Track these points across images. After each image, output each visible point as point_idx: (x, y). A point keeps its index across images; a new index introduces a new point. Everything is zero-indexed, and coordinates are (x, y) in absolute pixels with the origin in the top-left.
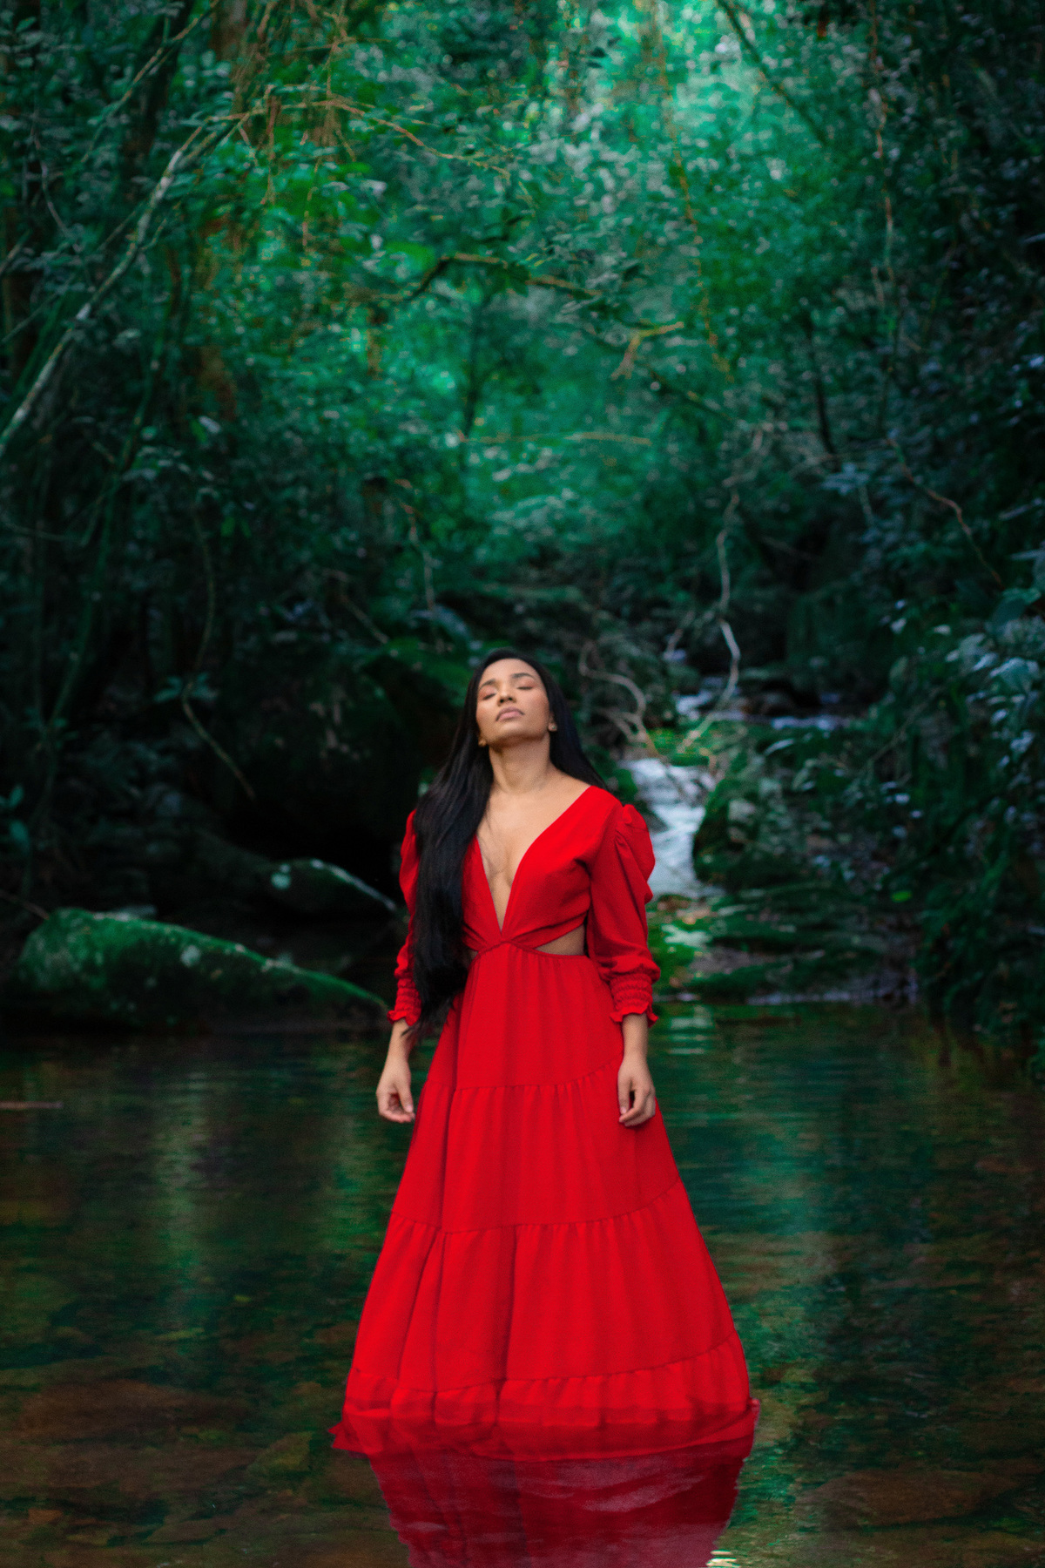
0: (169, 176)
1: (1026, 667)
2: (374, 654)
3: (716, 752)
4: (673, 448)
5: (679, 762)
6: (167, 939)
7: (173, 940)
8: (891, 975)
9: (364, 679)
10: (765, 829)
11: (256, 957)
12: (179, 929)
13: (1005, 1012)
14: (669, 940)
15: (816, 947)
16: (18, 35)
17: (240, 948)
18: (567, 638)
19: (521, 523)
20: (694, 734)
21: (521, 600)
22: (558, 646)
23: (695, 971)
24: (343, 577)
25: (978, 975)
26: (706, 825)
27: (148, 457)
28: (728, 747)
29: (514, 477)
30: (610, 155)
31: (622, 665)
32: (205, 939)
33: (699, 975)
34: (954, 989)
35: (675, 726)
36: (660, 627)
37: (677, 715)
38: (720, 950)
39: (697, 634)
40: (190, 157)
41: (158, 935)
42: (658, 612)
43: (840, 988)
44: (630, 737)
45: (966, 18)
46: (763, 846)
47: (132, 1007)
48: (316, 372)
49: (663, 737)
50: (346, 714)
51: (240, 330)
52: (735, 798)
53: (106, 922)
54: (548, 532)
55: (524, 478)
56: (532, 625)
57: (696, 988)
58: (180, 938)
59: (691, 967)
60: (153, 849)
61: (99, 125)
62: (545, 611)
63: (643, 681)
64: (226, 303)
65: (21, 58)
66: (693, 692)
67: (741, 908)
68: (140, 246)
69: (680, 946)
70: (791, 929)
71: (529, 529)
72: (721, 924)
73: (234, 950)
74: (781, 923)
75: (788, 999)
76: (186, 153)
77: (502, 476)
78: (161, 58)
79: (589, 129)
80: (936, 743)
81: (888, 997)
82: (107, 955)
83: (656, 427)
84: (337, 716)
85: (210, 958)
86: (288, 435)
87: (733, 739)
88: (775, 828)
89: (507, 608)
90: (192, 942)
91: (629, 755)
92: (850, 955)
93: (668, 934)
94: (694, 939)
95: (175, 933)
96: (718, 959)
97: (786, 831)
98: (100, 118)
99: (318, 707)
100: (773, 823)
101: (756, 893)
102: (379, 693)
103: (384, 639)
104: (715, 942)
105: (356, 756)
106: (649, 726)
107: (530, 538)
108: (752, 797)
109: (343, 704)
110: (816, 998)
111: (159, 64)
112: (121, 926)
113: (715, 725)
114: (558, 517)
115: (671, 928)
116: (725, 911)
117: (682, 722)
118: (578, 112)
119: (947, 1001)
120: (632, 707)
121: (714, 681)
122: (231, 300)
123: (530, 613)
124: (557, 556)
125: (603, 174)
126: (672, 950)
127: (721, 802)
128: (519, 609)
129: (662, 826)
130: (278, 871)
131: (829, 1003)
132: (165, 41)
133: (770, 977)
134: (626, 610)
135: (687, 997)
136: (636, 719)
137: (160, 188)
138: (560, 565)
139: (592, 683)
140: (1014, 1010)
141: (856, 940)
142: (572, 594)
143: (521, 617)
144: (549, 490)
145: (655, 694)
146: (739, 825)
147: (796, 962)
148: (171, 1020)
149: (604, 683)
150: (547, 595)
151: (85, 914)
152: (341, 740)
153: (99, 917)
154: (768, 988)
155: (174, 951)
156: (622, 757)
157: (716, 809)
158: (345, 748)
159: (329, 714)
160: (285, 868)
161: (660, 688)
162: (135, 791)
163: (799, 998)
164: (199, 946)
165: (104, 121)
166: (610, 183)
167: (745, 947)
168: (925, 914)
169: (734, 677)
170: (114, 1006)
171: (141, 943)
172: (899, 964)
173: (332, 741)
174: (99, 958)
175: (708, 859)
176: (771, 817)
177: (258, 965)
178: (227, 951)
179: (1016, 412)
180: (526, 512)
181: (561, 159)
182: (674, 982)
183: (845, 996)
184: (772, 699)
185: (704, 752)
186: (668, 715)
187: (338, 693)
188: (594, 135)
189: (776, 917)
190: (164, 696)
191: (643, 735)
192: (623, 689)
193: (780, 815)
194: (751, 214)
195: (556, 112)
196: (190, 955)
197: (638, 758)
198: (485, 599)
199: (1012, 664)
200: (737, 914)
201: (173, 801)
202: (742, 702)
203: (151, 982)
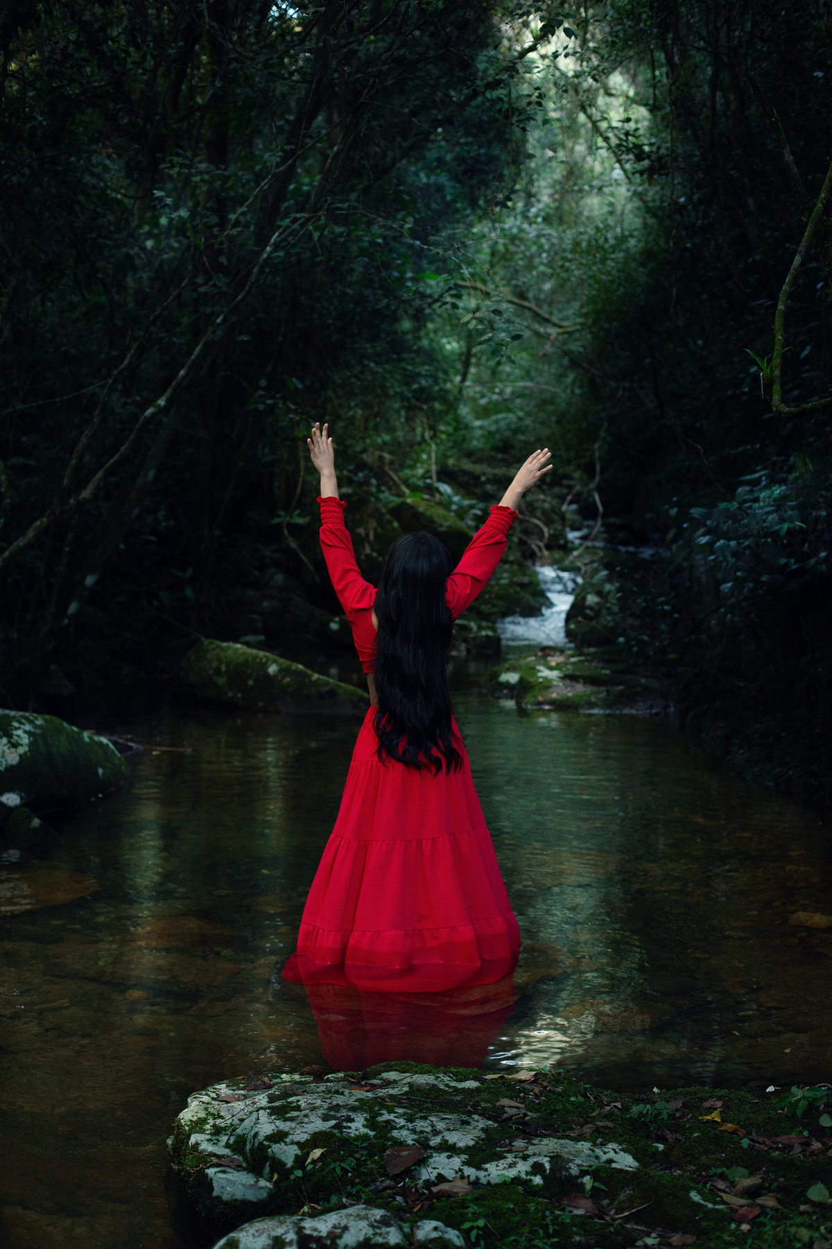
0: (271, 246)
1: (729, 545)
2: (398, 500)
3: (585, 565)
4: (577, 391)
5: (563, 570)
6: (261, 659)
7: (264, 660)
8: (661, 702)
9: (388, 517)
10: (604, 612)
11: (310, 672)
12: (267, 654)
13: (718, 728)
14: (540, 674)
15: (620, 684)
16: (194, 164)
17: (300, 667)
19: (493, 428)
20: (575, 553)
21: (484, 474)
23: (553, 693)
24: (387, 456)
25: (706, 706)
26: (573, 606)
27: (261, 396)
28: (592, 562)
29: (490, 402)
30: (548, 231)
31: (538, 514)
32: (281, 660)
33: (554, 695)
34: (692, 713)
35: (566, 548)
36: (565, 491)
37: (567, 541)
38: (568, 682)
39: (585, 495)
40: (283, 236)
41: (256, 657)
42: (565, 482)
43: (631, 708)
44: (539, 554)
45: (733, 172)
46: (603, 621)
47: (239, 695)
48: (373, 347)
49: (558, 554)
50: (376, 535)
51: (330, 321)
52: (590, 593)
53: (228, 648)
54: (508, 433)
55: (496, 403)
56: (489, 487)
57: (552, 702)
58: (268, 659)
59: (551, 690)
60: (266, 604)
63: (548, 523)
64: (323, 306)
65: (195, 176)
66: (578, 529)
67: (582, 658)
68: (253, 284)
69: (545, 678)
70: (608, 672)
71: (498, 431)
72: (570, 667)
73: (297, 668)
74: (602, 668)
75: (602, 712)
76: (280, 235)
77: (483, 401)
78: (270, 179)
79: (536, 216)
80: (702, 569)
81: (657, 714)
82: (228, 666)
83: (569, 380)
84: (371, 537)
85: (283, 671)
87: (595, 558)
88: (610, 612)
89: (477, 478)
90: (275, 661)
91: (538, 564)
92: (638, 689)
93: (539, 671)
94: (553, 675)
95: (266, 657)
96: (566, 686)
97: (616, 614)
99: (361, 531)
100: (609, 609)
101: (592, 650)
102: (396, 524)
103: (407, 491)
104: (565, 677)
105: (380, 559)
106: (548, 547)
107: (498, 436)
108: (599, 593)
109: (375, 529)
110: (618, 712)
111: (268, 184)
112: (237, 650)
113: (587, 548)
114: (513, 426)
115: (541, 668)
116: (573, 660)
117: (570, 545)
118: (533, 206)
119: (689, 718)
120: (541, 538)
121: (591, 523)
122: (326, 304)
123: (488, 481)
124: (513, 447)
125: (543, 240)
126: (541, 680)
127: (582, 594)
128: (483, 479)
129: (551, 605)
130: (333, 621)
131: (625, 715)
132: (273, 171)
133: (593, 699)
135: (547, 707)
136: (541, 544)
137: (266, 253)
138: (513, 452)
140: (723, 728)
141: (643, 681)
143: (484, 483)
144: (509, 410)
146: (590, 608)
147: (608, 691)
148: (261, 705)
149: (528, 522)
150: (500, 471)
151: (218, 643)
152: (373, 550)
153: (225, 644)
154: (591, 705)
155: (265, 666)
156: (534, 564)
157: (579, 598)
158: (375, 554)
159: (367, 535)
160: (337, 619)
161: (559, 526)
162: (257, 573)
163: (608, 712)
164: (279, 665)
166: (546, 247)
167: (581, 681)
168: (680, 669)
169: (599, 522)
170: (230, 694)
171: (247, 660)
172: (664, 696)
173: (368, 550)
174: (223, 668)
175: (572, 626)
176: (609, 605)
177: (310, 676)
178: (294, 668)
179: (745, 393)
180: (497, 422)
181: (521, 230)
182: (540, 698)
183: (634, 712)
184: (621, 535)
185: (579, 564)
186: (562, 542)
187: (373, 524)
188: (539, 220)
189: (601, 665)
190: (276, 520)
191: (546, 553)
192: (537, 526)
193: (613, 604)
194: (614, 272)
196: (272, 669)
197: (543, 565)
198: (465, 472)
199: (721, 542)
200: (579, 661)
201: (279, 578)
202: (605, 536)
203: (251, 682)
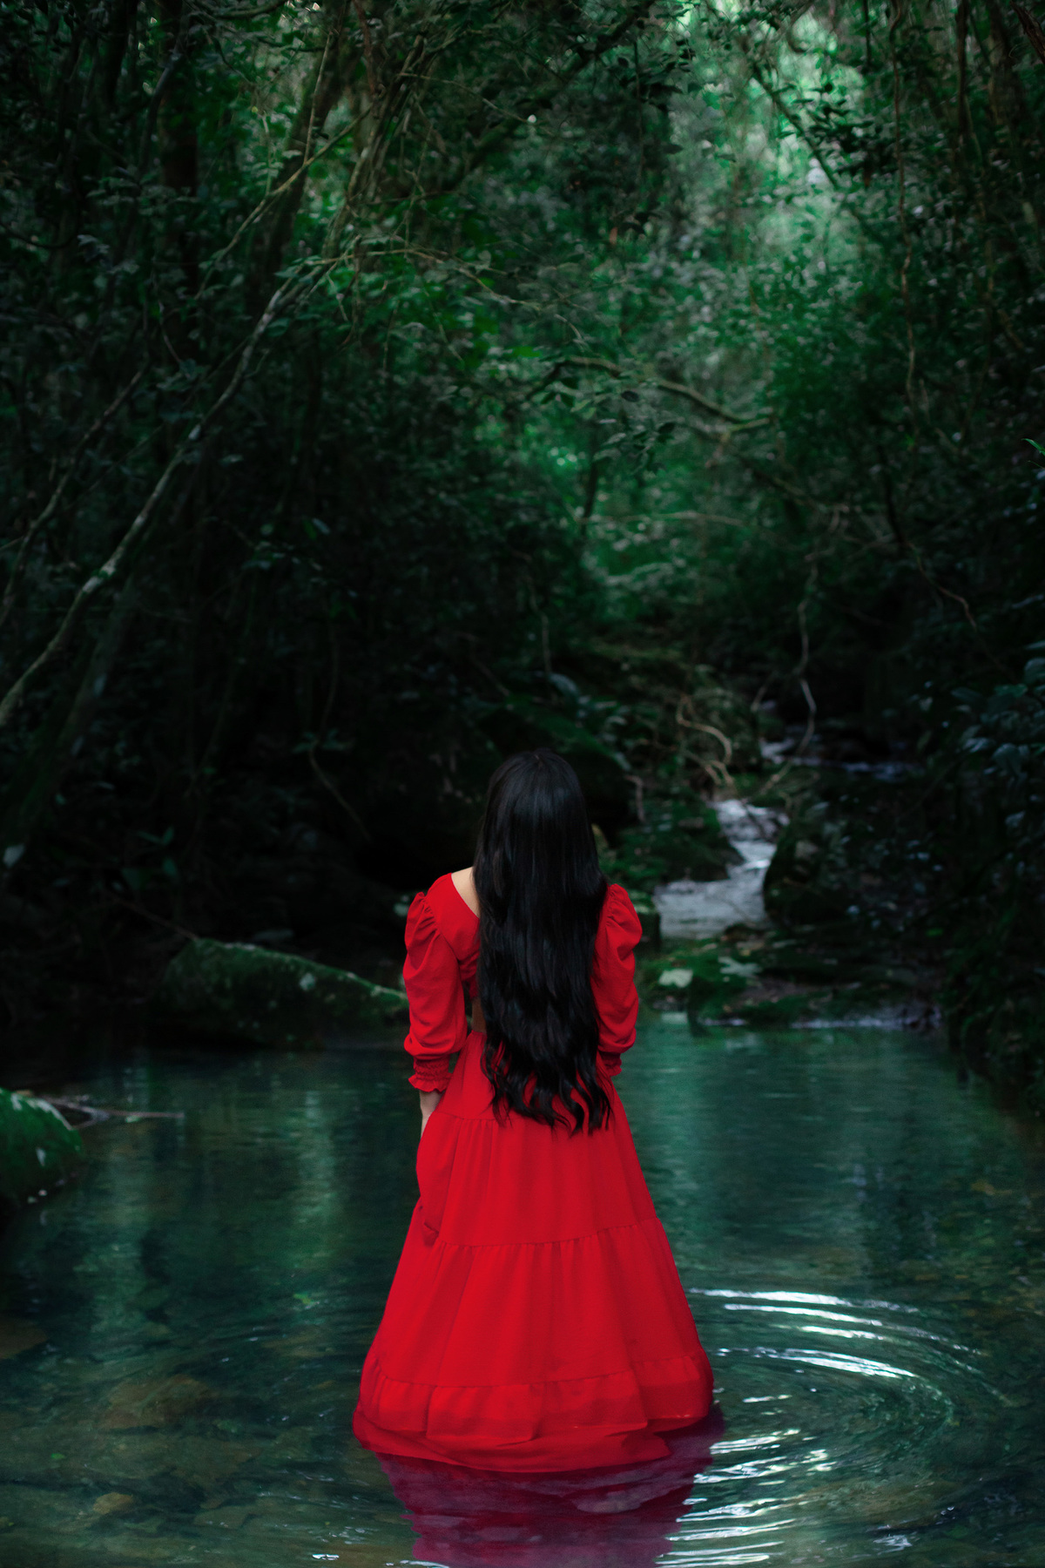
0: (269, 313)
1: (1017, 751)
3: (792, 795)
4: (768, 523)
5: (758, 804)
6: (287, 966)
7: (292, 968)
8: (919, 1005)
9: (478, 733)
10: (825, 867)
11: (366, 984)
12: (297, 958)
13: (1012, 1043)
14: (725, 970)
15: (853, 980)
16: (141, 187)
17: (351, 976)
18: (665, 692)
19: (638, 586)
20: (776, 778)
21: (626, 659)
22: (658, 699)
23: (748, 999)
24: (472, 639)
25: (990, 1009)
26: (776, 861)
27: (264, 549)
28: (803, 790)
29: (631, 546)
30: (710, 271)
31: (715, 717)
32: (320, 967)
33: (751, 1002)
34: (969, 1021)
35: (760, 770)
36: (753, 679)
37: (761, 760)
38: (770, 981)
39: (786, 686)
40: (288, 296)
41: (280, 963)
42: (754, 666)
43: (873, 1016)
44: (717, 781)
45: (997, 163)
46: (823, 882)
47: (256, 1025)
48: (440, 466)
49: (747, 781)
50: (461, 764)
51: (371, 429)
52: (801, 839)
53: (235, 951)
54: (662, 594)
55: (641, 548)
56: (635, 680)
57: (747, 1014)
58: (298, 966)
59: (743, 995)
60: (291, 879)
61: (209, 269)
62: (646, 669)
63: (731, 731)
64: (359, 406)
65: (145, 207)
66: (778, 740)
67: (792, 942)
68: (243, 374)
69: (734, 976)
70: (834, 962)
71: (645, 591)
72: (772, 957)
73: (346, 978)
74: (825, 957)
75: (828, 1024)
76: (284, 293)
77: (620, 546)
78: (264, 207)
79: (691, 249)
80: (974, 791)
81: (914, 1025)
82: (235, 980)
83: (754, 505)
84: (453, 765)
85: (324, 984)
86: (413, 520)
87: (807, 784)
88: (833, 867)
89: (615, 666)
90: (309, 970)
91: (716, 797)
92: (883, 986)
93: (724, 965)
94: (746, 970)
95: (295, 962)
96: (768, 988)
97: (843, 870)
98: (210, 263)
99: (436, 758)
100: (832, 862)
101: (808, 928)
102: (490, 745)
103: (506, 692)
104: (766, 973)
105: (469, 801)
106: (732, 770)
107: (645, 600)
108: (816, 838)
109: (459, 755)
110: (852, 1024)
111: (261, 215)
112: (249, 954)
113: (794, 768)
114: (669, 582)
115: (726, 960)
116: (778, 945)
117: (766, 765)
118: (684, 233)
119: (964, 1029)
120: (721, 754)
121: (797, 729)
122: (364, 402)
123: (634, 670)
124: (670, 615)
125: (703, 287)
126: (726, 979)
127: (789, 842)
128: (625, 667)
130: (400, 901)
131: (864, 1028)
132: (268, 193)
133: (811, 1005)
134: (728, 663)
135: (738, 1022)
136: (721, 766)
137: (263, 324)
139: (688, 732)
140: (1018, 1041)
141: (890, 973)
142: (673, 654)
143: (627, 674)
144: (662, 558)
145: (742, 742)
146: (803, 862)
147: (835, 992)
148: (290, 1038)
149: (699, 731)
150: (651, 654)
151: (218, 944)
152: (456, 786)
153: (229, 946)
154: (811, 1014)
155: (294, 978)
156: (711, 797)
157: (784, 848)
158: (459, 794)
159: (446, 764)
161: (746, 736)
162: (276, 831)
163: (837, 1024)
164: (317, 974)
165: (213, 265)
166: (709, 296)
167: (792, 978)
168: (948, 953)
169: (811, 727)
170: (241, 1025)
171: (264, 969)
172: (924, 995)
173: (448, 787)
174: (228, 983)
175: (775, 893)
176: (831, 857)
177: (367, 991)
178: (340, 978)
179: (1033, 512)
180: (643, 577)
181: (668, 272)
182: (728, 1009)
183: (878, 1023)
184: (847, 746)
185: (782, 794)
186: (753, 761)
187: (454, 746)
188: (696, 254)
189: (822, 951)
190: (299, 747)
191: (729, 779)
192: (713, 737)
193: (838, 855)
194: (817, 331)
195: (665, 233)
196: (307, 981)
197: (726, 798)
198: (595, 658)
199: (1005, 748)
200: (788, 948)
201: (310, 837)
202: (821, 748)
203: (273, 1004)
